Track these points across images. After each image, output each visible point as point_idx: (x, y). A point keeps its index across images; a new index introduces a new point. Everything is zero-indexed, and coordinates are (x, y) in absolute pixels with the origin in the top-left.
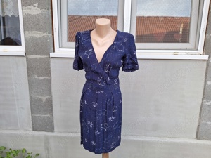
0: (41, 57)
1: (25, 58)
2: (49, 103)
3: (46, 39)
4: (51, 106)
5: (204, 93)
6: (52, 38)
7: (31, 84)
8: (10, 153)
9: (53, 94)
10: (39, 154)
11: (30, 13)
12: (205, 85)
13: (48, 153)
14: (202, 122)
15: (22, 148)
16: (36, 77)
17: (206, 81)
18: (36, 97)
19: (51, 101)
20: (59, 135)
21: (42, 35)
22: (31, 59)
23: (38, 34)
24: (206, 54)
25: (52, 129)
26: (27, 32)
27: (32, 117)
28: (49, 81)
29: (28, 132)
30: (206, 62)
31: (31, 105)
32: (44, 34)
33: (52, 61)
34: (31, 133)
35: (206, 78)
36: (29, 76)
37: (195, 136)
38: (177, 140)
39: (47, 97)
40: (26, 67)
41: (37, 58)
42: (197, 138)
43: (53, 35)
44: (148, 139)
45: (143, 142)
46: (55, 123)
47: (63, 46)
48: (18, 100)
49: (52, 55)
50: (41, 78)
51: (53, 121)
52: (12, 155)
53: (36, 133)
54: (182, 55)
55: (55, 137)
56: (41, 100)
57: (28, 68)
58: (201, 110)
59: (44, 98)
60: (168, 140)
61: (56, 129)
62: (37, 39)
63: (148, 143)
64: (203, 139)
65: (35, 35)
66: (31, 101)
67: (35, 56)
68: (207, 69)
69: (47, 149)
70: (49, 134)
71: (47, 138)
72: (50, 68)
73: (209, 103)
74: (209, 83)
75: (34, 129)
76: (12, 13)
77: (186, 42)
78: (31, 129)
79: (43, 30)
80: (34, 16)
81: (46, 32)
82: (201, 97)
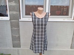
0: (16, 21)
1: (10, 22)
7: (12, 31)
9: (20, 34)
14: (73, 43)
15: (9, 54)
16: (14, 28)
18: (14, 35)
19: (20, 37)
20: (23, 49)
21: (16, 13)
22: (12, 22)
23: (15, 13)
25: (20, 47)
26: (10, 12)
28: (19, 30)
31: (12, 38)
32: (17, 13)
33: (20, 22)
36: (11, 28)
38: (64, 49)
39: (18, 35)
40: (10, 25)
41: (14, 21)
42: (71, 48)
45: (52, 50)
48: (7, 36)
50: (16, 29)
51: (20, 44)
55: (21, 49)
56: (16, 36)
58: (72, 39)
59: (17, 36)
60: (61, 49)
62: (14, 14)
63: (54, 50)
64: (73, 49)
65: (13, 13)
66: (12, 37)
69: (18, 54)
71: (18, 50)
72: (19, 25)
76: (3, 5)
77: (67, 15)
78: (12, 47)
79: (16, 11)
80: (13, 6)
81: (17, 12)
82: (73, 34)
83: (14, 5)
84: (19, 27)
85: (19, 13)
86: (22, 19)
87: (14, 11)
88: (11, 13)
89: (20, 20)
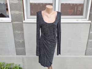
0: (19, 23)
2: (23, 43)
3: (21, 15)
4: (24, 44)
5: (89, 37)
6: (23, 14)
8: (7, 65)
9: (25, 39)
10: (20, 65)
11: (13, 2)
12: (89, 33)
13: (24, 64)
14: (87, 48)
15: (12, 63)
16: (17, 32)
17: (89, 32)
18: (17, 40)
19: (24, 42)
20: (28, 56)
21: (19, 13)
22: (15, 24)
23: (17, 12)
24: (90, 20)
25: (25, 54)
26: (12, 11)
27: (16, 49)
28: (23, 33)
30: (90, 24)
32: (20, 12)
33: (24, 24)
34: (16, 56)
35: (90, 31)
36: (13, 31)
37: (84, 54)
38: (77, 56)
41: (17, 23)
43: (24, 12)
44: (66, 56)
46: (26, 51)
47: (29, 18)
48: (9, 42)
50: (19, 32)
52: (8, 66)
53: (18, 56)
54: (80, 21)
55: (26, 57)
56: (20, 42)
57: (13, 28)
58: (87, 43)
59: (21, 41)
60: (74, 56)
61: (27, 54)
62: (16, 14)
63: (66, 58)
64: (88, 55)
66: (15, 43)
68: (90, 27)
69: (23, 62)
70: (24, 56)
71: (23, 58)
72: (23, 28)
73: (90, 41)
74: (91, 32)
75: (17, 54)
76: (3, 2)
77: (81, 15)
80: (15, 4)
83: (16, 2)
84: (22, 30)
86: (26, 20)
87: (17, 10)
89: (24, 22)
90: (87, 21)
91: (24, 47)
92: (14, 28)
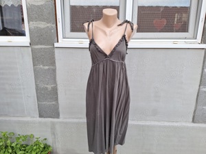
1: (30, 49)
2: (55, 91)
3: (51, 30)
4: (57, 94)
5: (201, 80)
6: (55, 29)
7: (37, 73)
8: (19, 138)
9: (58, 82)
10: (46, 139)
12: (203, 72)
13: (55, 138)
14: (198, 107)
15: (29, 134)
16: (41, 66)
17: (203, 69)
18: (42, 85)
19: (57, 89)
20: (65, 120)
21: (46, 26)
22: (37, 49)
23: (42, 25)
24: (204, 43)
25: (57, 116)
26: (31, 23)
27: (38, 104)
28: (54, 71)
29: (35, 119)
30: (204, 51)
31: (37, 93)
32: (49, 25)
33: (56, 51)
35: (203, 66)
36: (34, 65)
37: (191, 120)
38: (175, 124)
39: (53, 86)
40: (31, 57)
41: (41, 48)
42: (193, 121)
43: (57, 25)
44: (148, 123)
45: (143, 126)
46: (61, 110)
47: (67, 36)
48: (24, 89)
49: (56, 45)
50: (47, 67)
51: (58, 108)
52: (21, 140)
54: (181, 44)
55: (60, 123)
56: (47, 88)
57: (33, 58)
58: (198, 95)
59: (49, 87)
60: (166, 124)
61: (61, 116)
62: (41, 29)
63: (148, 126)
64: (199, 122)
65: (39, 26)
66: (37, 90)
67: (39, 47)
68: (204, 57)
69: (54, 134)
70: (55, 120)
71: (53, 124)
72: (54, 58)
73: (205, 90)
75: (41, 116)
76: (12, 3)
77: (185, 31)
78: (38, 116)
79: (47, 21)
80: (38, 6)
81: (50, 22)
82: (198, 84)
83: (39, 4)
84: (53, 62)
85: (55, 25)
86: (62, 42)
87: (41, 20)
88: (32, 27)
90: (196, 43)
91: (57, 99)
92: (36, 59)
